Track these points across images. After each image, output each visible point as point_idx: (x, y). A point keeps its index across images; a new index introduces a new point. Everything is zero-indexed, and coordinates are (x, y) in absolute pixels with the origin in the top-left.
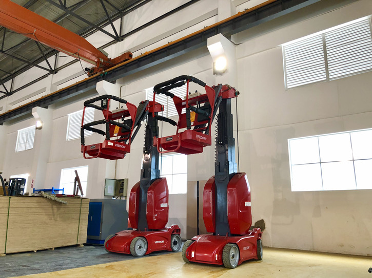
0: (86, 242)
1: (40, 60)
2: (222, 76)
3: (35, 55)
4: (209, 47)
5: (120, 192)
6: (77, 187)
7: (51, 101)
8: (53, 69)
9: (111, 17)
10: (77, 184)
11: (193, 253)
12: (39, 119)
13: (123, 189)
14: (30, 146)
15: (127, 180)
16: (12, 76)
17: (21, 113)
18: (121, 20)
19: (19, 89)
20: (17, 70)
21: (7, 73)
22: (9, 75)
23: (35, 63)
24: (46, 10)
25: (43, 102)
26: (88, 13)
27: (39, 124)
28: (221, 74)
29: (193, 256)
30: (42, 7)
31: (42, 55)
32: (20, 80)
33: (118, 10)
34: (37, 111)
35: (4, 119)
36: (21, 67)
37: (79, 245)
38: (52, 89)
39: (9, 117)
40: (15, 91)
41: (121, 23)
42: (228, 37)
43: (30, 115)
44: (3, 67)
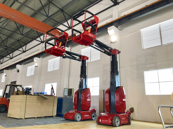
0: (56, 115)
1: (37, 37)
2: (114, 44)
4: (108, 31)
5: (70, 94)
6: (52, 92)
7: (42, 55)
8: (42, 41)
9: (67, 19)
10: (52, 90)
11: (100, 120)
12: (36, 62)
13: (72, 93)
14: (32, 74)
15: (73, 89)
16: (26, 44)
17: (29, 60)
18: (71, 20)
20: (28, 41)
21: (24, 43)
22: (24, 44)
23: (35, 39)
24: (40, 17)
25: (38, 55)
26: (57, 17)
27: (36, 65)
28: (114, 43)
29: (100, 121)
30: (38, 16)
31: (38, 35)
32: (29, 46)
33: (70, 16)
34: (36, 59)
35: (22, 63)
37: (53, 116)
38: (42, 49)
39: (24, 62)
40: (27, 51)
42: (117, 27)
43: (33, 61)
44: (22, 41)
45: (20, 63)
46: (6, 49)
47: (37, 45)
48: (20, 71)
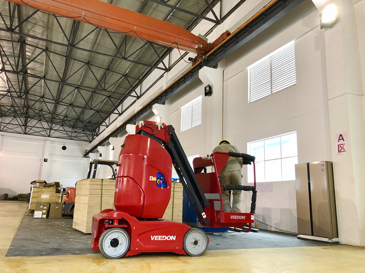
3: (154, 58)
7: (166, 96)
8: (168, 68)
12: (158, 115)
16: (141, 82)
18: (221, 2)
19: (145, 92)
20: (144, 75)
23: (155, 66)
25: (160, 99)
28: (331, 26)
31: (158, 58)
34: (156, 108)
36: (146, 72)
40: (143, 94)
41: (221, 5)
46: (109, 97)
47: (159, 79)
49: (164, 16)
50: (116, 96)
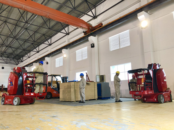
0: (97, 98)
1: (62, 30)
2: (145, 29)
4: (138, 17)
5: (102, 80)
6: (87, 79)
7: (69, 46)
8: (68, 33)
12: (65, 54)
13: (104, 79)
14: (62, 64)
15: (105, 75)
18: (95, 9)
19: (54, 43)
20: (52, 35)
21: (48, 36)
22: (49, 37)
23: (60, 31)
24: (65, 10)
25: (66, 47)
26: (81, 8)
27: (65, 56)
30: (63, 9)
31: (62, 27)
32: (54, 39)
33: (94, 5)
34: (64, 51)
35: (50, 55)
38: (68, 41)
39: (52, 54)
42: (147, 12)
43: (61, 52)
44: (47, 34)
45: (48, 55)
46: (32, 44)
47: (62, 38)
48: (49, 63)
49: (68, 11)
50: (36, 43)
